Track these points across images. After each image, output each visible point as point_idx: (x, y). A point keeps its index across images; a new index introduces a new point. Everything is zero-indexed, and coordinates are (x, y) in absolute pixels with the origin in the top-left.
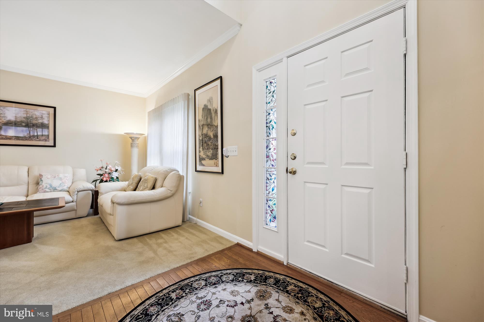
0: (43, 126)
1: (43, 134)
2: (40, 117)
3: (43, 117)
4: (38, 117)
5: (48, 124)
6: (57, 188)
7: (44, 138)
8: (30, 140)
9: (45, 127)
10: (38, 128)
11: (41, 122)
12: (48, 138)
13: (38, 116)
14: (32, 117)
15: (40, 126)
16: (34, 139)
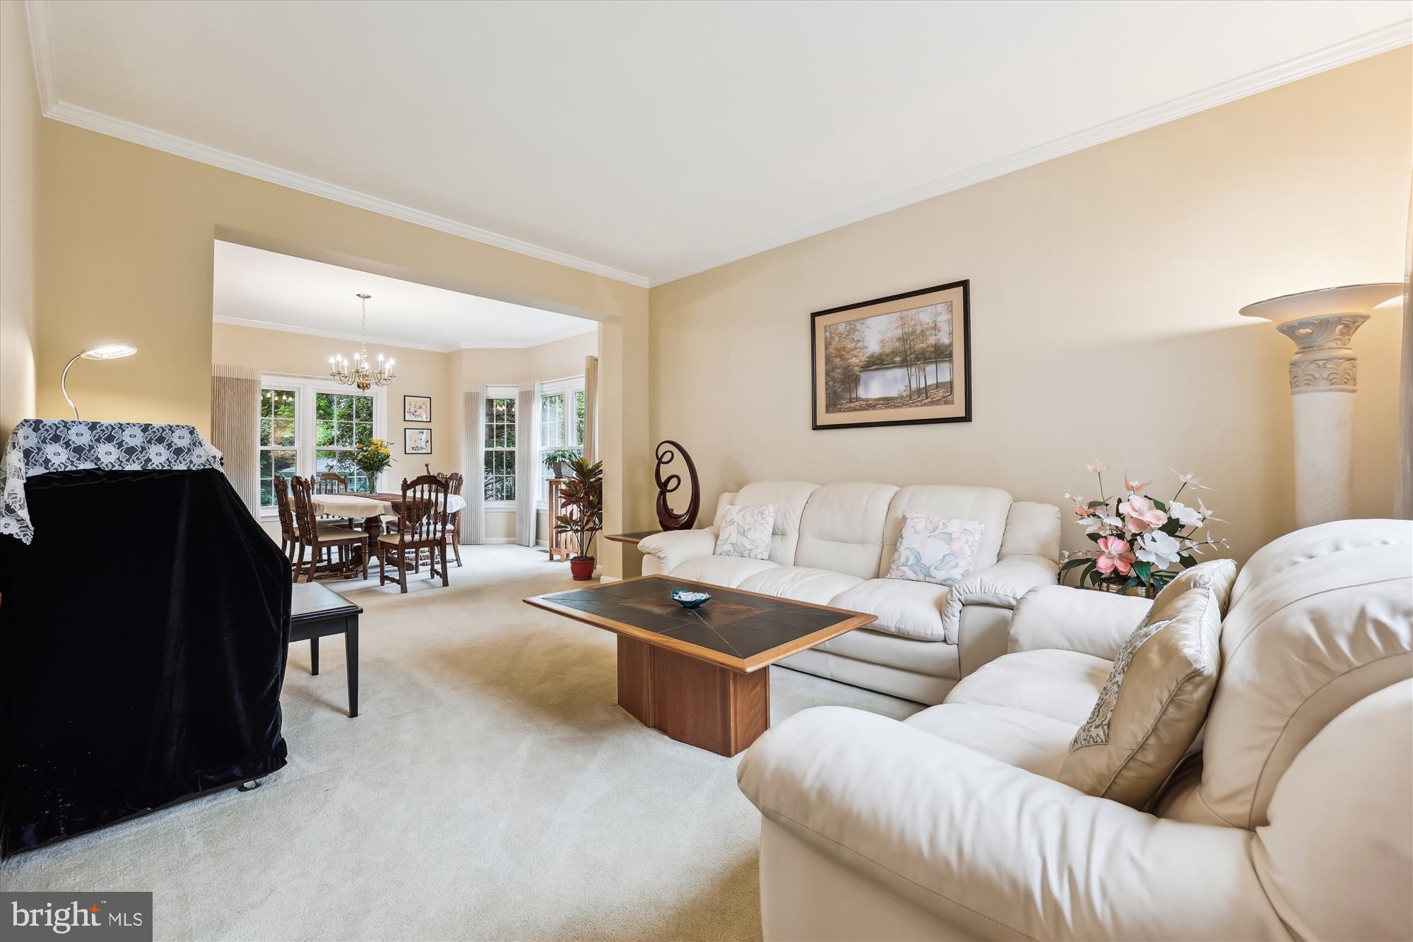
0: (941, 354)
1: (939, 381)
2: (931, 328)
3: (939, 325)
4: (927, 330)
5: (951, 345)
6: (933, 572)
7: (941, 393)
8: (910, 406)
9: (943, 356)
10: (927, 363)
11: (934, 342)
12: (951, 393)
13: (925, 326)
14: (913, 332)
15: (933, 355)
16: (920, 399)
